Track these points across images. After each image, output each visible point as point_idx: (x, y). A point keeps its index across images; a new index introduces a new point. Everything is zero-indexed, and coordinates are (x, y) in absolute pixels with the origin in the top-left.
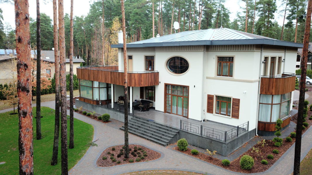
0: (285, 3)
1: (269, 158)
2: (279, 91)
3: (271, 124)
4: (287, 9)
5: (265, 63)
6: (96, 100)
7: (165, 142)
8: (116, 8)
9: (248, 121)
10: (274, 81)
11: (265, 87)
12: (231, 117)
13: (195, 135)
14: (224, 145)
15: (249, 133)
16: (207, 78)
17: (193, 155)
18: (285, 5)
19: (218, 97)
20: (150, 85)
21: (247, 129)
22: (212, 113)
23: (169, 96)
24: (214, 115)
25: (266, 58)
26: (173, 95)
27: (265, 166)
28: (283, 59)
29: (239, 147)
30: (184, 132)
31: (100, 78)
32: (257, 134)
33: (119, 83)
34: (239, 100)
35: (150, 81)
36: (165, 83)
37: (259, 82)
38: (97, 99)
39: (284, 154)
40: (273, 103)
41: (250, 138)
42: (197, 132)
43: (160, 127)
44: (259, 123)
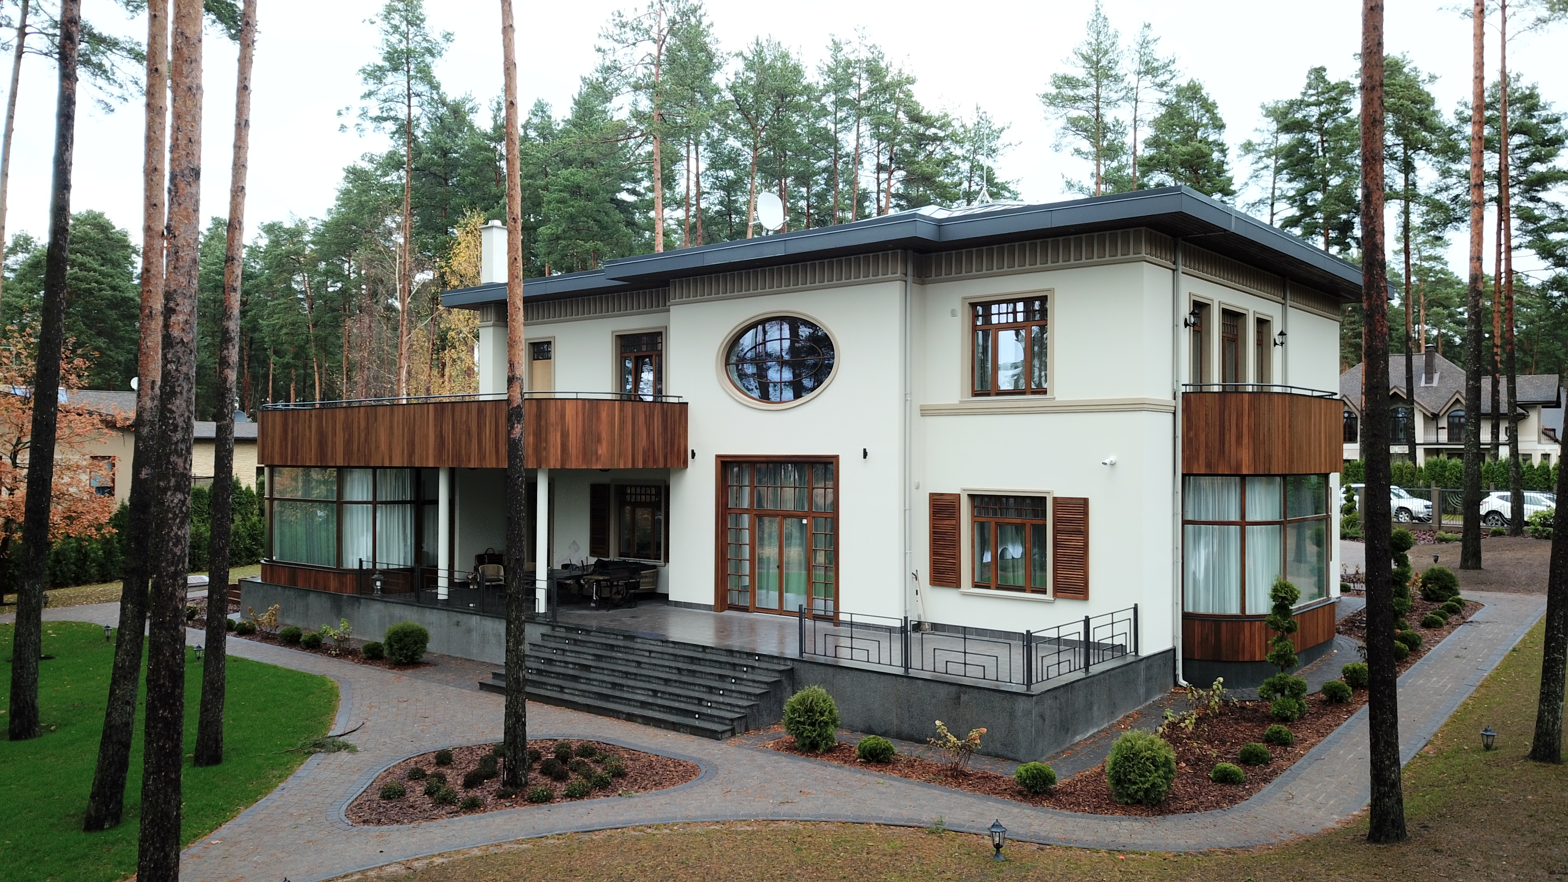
0: (1267, 167)
1: (1249, 759)
2: (1270, 457)
3: (1247, 625)
4: (1277, 193)
5: (1194, 324)
6: (356, 566)
7: (721, 720)
8: (475, 174)
9: (1136, 605)
10: (1246, 407)
11: (1203, 438)
12: (1049, 596)
13: (873, 676)
14: (1022, 705)
15: (1142, 665)
16: (926, 412)
17: (868, 762)
18: (1268, 175)
19: (981, 501)
20: (644, 462)
21: (1130, 648)
22: (957, 585)
23: (737, 521)
24: (965, 594)
25: (1200, 308)
26: (759, 515)
27: (1228, 790)
28: (1276, 329)
29: (1096, 730)
30: (815, 667)
31: (383, 446)
32: (1184, 679)
33: (482, 457)
34: (1085, 502)
35: (643, 442)
36: (718, 457)
37: (1174, 414)
38: (361, 561)
39: (1320, 745)
40: (1249, 518)
41: (1148, 694)
42: (885, 659)
43: (692, 660)
44: (1188, 619)
